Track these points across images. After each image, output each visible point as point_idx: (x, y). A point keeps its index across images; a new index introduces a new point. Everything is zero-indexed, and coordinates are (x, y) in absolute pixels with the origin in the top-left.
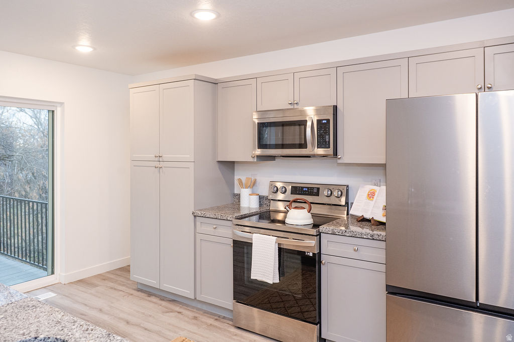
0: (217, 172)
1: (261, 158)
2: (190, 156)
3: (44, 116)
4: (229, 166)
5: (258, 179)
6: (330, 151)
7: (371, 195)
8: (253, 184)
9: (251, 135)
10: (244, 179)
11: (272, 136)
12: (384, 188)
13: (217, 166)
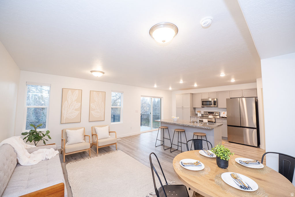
0: (193, 109)
1: (202, 107)
2: (189, 107)
3: (159, 99)
4: (195, 108)
5: (201, 111)
6: (216, 106)
7: (224, 113)
8: (200, 112)
9: (201, 103)
10: (198, 111)
11: (204, 103)
12: (226, 112)
13: (193, 108)
